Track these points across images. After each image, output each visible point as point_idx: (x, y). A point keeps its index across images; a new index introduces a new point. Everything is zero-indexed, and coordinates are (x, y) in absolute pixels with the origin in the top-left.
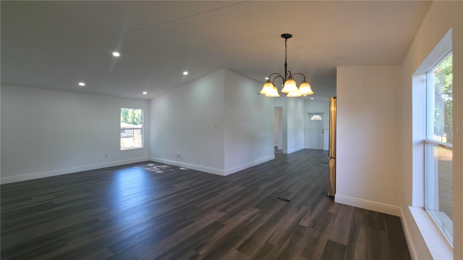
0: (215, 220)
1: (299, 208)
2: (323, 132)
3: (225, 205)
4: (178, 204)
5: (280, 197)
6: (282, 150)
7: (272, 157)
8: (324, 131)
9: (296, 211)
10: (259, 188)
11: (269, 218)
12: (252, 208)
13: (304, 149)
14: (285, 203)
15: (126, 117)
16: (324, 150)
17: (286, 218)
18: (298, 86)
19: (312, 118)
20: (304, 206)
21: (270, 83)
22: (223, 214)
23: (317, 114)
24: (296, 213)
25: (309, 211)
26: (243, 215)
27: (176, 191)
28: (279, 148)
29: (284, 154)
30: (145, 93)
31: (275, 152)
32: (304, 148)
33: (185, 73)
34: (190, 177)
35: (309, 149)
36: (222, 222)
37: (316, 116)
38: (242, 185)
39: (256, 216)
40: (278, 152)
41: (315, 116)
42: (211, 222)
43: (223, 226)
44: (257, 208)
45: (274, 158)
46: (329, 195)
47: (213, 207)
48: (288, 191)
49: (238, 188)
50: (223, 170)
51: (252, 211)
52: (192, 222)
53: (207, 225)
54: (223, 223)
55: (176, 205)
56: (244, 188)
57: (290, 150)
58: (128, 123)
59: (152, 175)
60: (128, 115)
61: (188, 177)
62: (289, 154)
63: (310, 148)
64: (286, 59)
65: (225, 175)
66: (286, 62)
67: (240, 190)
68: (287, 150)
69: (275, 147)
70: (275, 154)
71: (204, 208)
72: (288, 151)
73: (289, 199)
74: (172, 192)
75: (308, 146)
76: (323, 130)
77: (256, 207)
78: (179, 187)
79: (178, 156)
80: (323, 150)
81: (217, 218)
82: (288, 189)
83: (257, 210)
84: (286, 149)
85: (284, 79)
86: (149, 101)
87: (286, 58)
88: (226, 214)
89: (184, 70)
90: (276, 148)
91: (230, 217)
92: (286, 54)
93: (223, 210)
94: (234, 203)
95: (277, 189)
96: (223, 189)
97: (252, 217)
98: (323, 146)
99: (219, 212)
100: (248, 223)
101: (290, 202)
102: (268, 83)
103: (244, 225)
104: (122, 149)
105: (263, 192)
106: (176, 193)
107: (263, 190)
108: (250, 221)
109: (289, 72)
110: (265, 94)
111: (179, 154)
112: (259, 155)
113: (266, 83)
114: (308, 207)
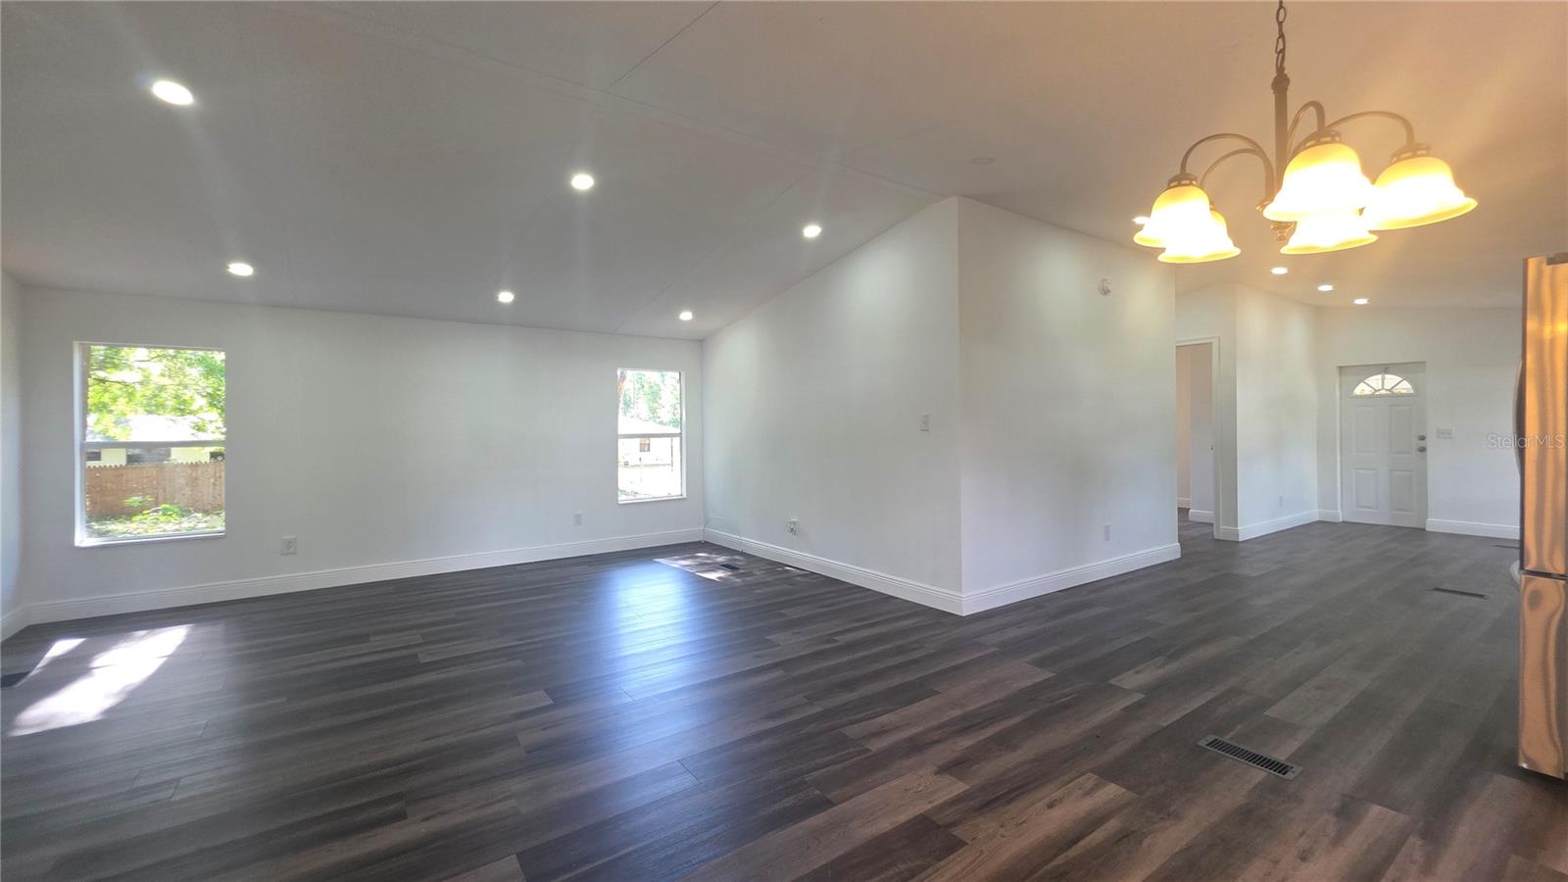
0: (922, 807)
1: (1347, 812)
2: (1423, 450)
3: (965, 743)
4: (781, 714)
5: (1226, 739)
6: (1212, 525)
7: (1167, 549)
8: (1430, 443)
9: (1331, 831)
10: (1112, 682)
11: (1183, 844)
12: (1090, 780)
13: (1319, 521)
14: (1259, 774)
15: (656, 405)
16: (1427, 529)
17: (1276, 862)
19: (1361, 389)
20: (1376, 810)
21: (1191, 184)
22: (959, 788)
23: (1385, 369)
24: (1337, 841)
25: (1414, 841)
26: (1050, 806)
27: (777, 660)
28: (1194, 513)
29: (1219, 540)
30: (686, 316)
31: (1180, 528)
32: (1318, 519)
33: (812, 231)
34: (832, 608)
35: (1343, 522)
36: (954, 824)
37: (1379, 377)
38: (1041, 663)
39: (1113, 825)
40: (1194, 532)
41: (1375, 381)
42: (903, 818)
43: (955, 845)
44: (1115, 780)
45: (1179, 556)
46: (1525, 766)
47: (915, 746)
48: (1271, 713)
49: (1022, 674)
50: (958, 594)
51: (1088, 793)
52: (828, 804)
53: (884, 825)
54: (957, 832)
55: (771, 717)
56: (1047, 675)
57: (1254, 521)
59: (705, 592)
60: (660, 398)
61: (821, 610)
62: (1243, 542)
63: (1346, 520)
64: (1282, 51)
65: (966, 610)
66: (1280, 69)
67: (1029, 683)
68: (1236, 526)
69: (1179, 509)
70: (1182, 540)
71: (876, 746)
72: (1239, 528)
73: (1280, 756)
74: (765, 663)
75: (1339, 511)
76: (1423, 438)
77: (1108, 774)
78: (789, 643)
79: (792, 529)
80: (1424, 530)
81: (930, 802)
82: (1266, 704)
83: (1112, 791)
84: (1233, 520)
85: (1273, 160)
86: (700, 344)
87: (1280, 47)
88: (968, 787)
89: (807, 219)
90: (1183, 512)
91: (988, 803)
92: (1280, 29)
93: (955, 767)
94: (1004, 742)
95: (1210, 695)
96: (957, 668)
97: (1094, 821)
98: (1424, 514)
99: (937, 773)
100: (1072, 853)
101: (1289, 776)
102: (1179, 185)
103: (1055, 863)
104: (622, 498)
105: (1139, 705)
106: (776, 666)
107: (1137, 697)
108: (1082, 843)
109: (1312, 110)
110: (1163, 250)
111: (794, 523)
112: (1107, 538)
113: (1169, 188)
114: (1402, 819)
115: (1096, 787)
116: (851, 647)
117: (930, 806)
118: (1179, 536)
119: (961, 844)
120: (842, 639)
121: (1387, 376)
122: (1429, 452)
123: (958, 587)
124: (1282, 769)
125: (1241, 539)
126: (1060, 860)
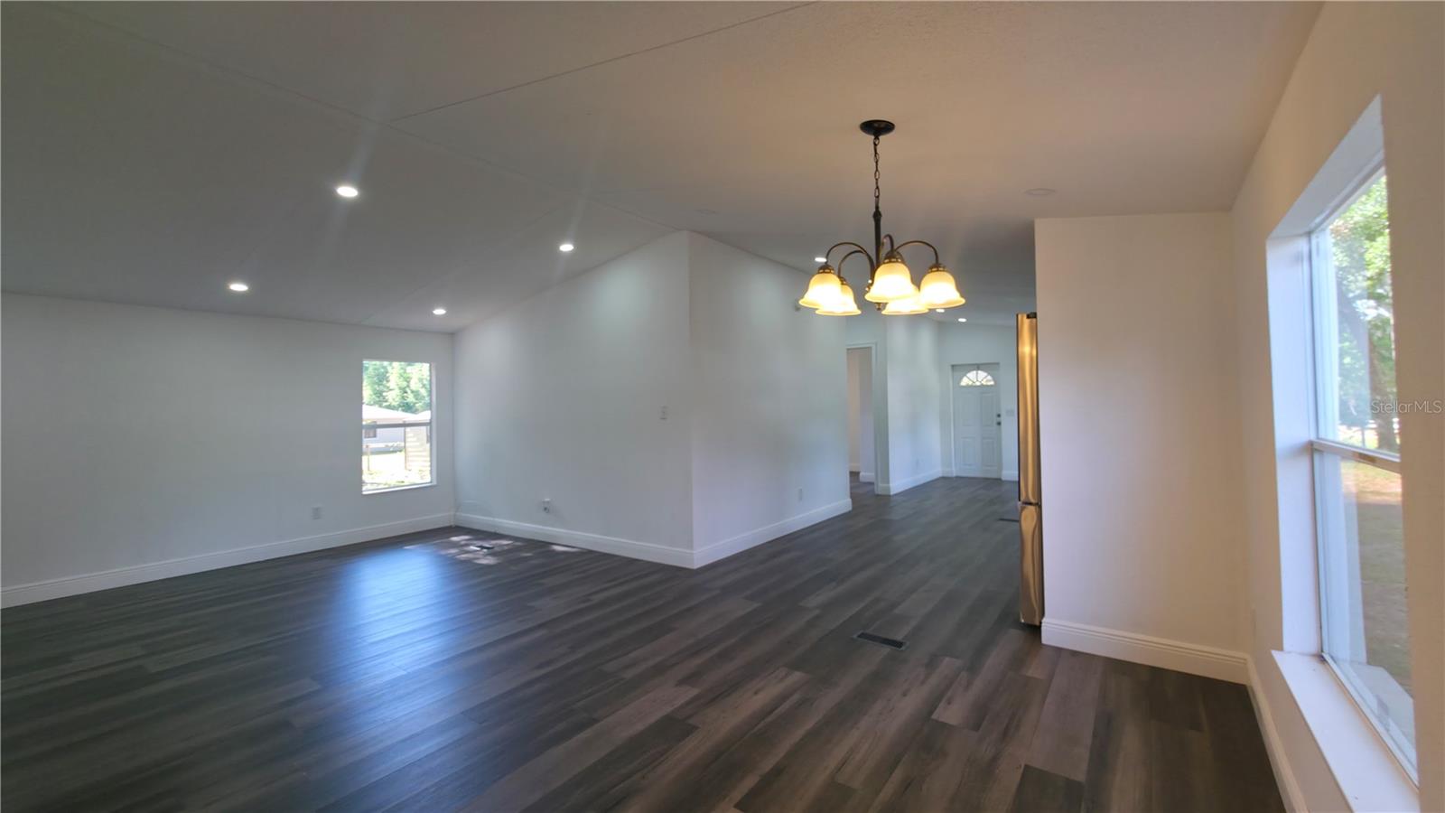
0: (668, 710)
1: (931, 664)
2: (999, 424)
3: (696, 662)
4: (548, 663)
5: (869, 631)
6: (873, 483)
7: (842, 504)
8: (1002, 419)
9: (922, 677)
10: (802, 604)
11: (838, 700)
12: (783, 671)
13: (942, 477)
14: (887, 650)
15: (381, 387)
16: (1003, 479)
17: (889, 700)
18: (917, 281)
19: (965, 382)
20: (947, 659)
21: (830, 272)
22: (695, 692)
23: (978, 367)
24: (923, 683)
25: (964, 674)
26: (756, 693)
27: (539, 622)
28: (864, 476)
29: (878, 495)
30: (439, 312)
31: (851, 488)
32: (941, 475)
33: (567, 248)
34: (584, 575)
35: (957, 477)
36: (690, 717)
37: (975, 372)
38: (750, 598)
39: (796, 697)
40: (861, 490)
41: (972, 375)
42: (652, 720)
43: (692, 729)
44: (798, 669)
45: (850, 508)
46: (1023, 621)
47: (660, 669)
48: (896, 611)
49: (738, 607)
50: (689, 551)
51: (782, 680)
52: (596, 721)
53: (640, 727)
54: (691, 721)
55: (540, 666)
56: (756, 605)
57: (899, 481)
58: (389, 407)
59: (463, 571)
60: (388, 381)
61: (576, 576)
62: (896, 495)
63: (959, 475)
64: (878, 197)
65: (697, 564)
66: (877, 207)
67: (742, 612)
68: (888, 482)
69: (851, 472)
70: (852, 496)
71: (629, 674)
72: (891, 485)
73: (899, 638)
74: (529, 626)
75: (953, 469)
76: (999, 416)
77: (794, 666)
78: (550, 607)
79: (545, 509)
80: (1000, 479)
81: (672, 706)
82: (896, 605)
83: (797, 676)
84: (887, 479)
85: (874, 257)
86: (452, 337)
87: (877, 194)
88: (699, 691)
89: (563, 240)
90: (854, 475)
91: (713, 700)
92: (877, 183)
93: (689, 680)
94: (724, 656)
95: (862, 605)
96: (689, 610)
97: (783, 698)
98: (1000, 468)
99: (677, 685)
100: (769, 719)
101: (903, 648)
102: (824, 272)
103: (759, 726)
104: (367, 489)
105: (817, 617)
106: (541, 626)
107: (817, 612)
108: (776, 711)
109: (888, 238)
110: (817, 309)
111: (548, 502)
112: (801, 499)
113: (819, 273)
114: (958, 663)
115: (786, 676)
116: (602, 604)
117: (672, 709)
118: (851, 493)
119: (695, 728)
120: (597, 598)
121: (979, 372)
122: (1002, 424)
123: (690, 545)
124: (898, 644)
125: (892, 493)
126: (762, 724)
